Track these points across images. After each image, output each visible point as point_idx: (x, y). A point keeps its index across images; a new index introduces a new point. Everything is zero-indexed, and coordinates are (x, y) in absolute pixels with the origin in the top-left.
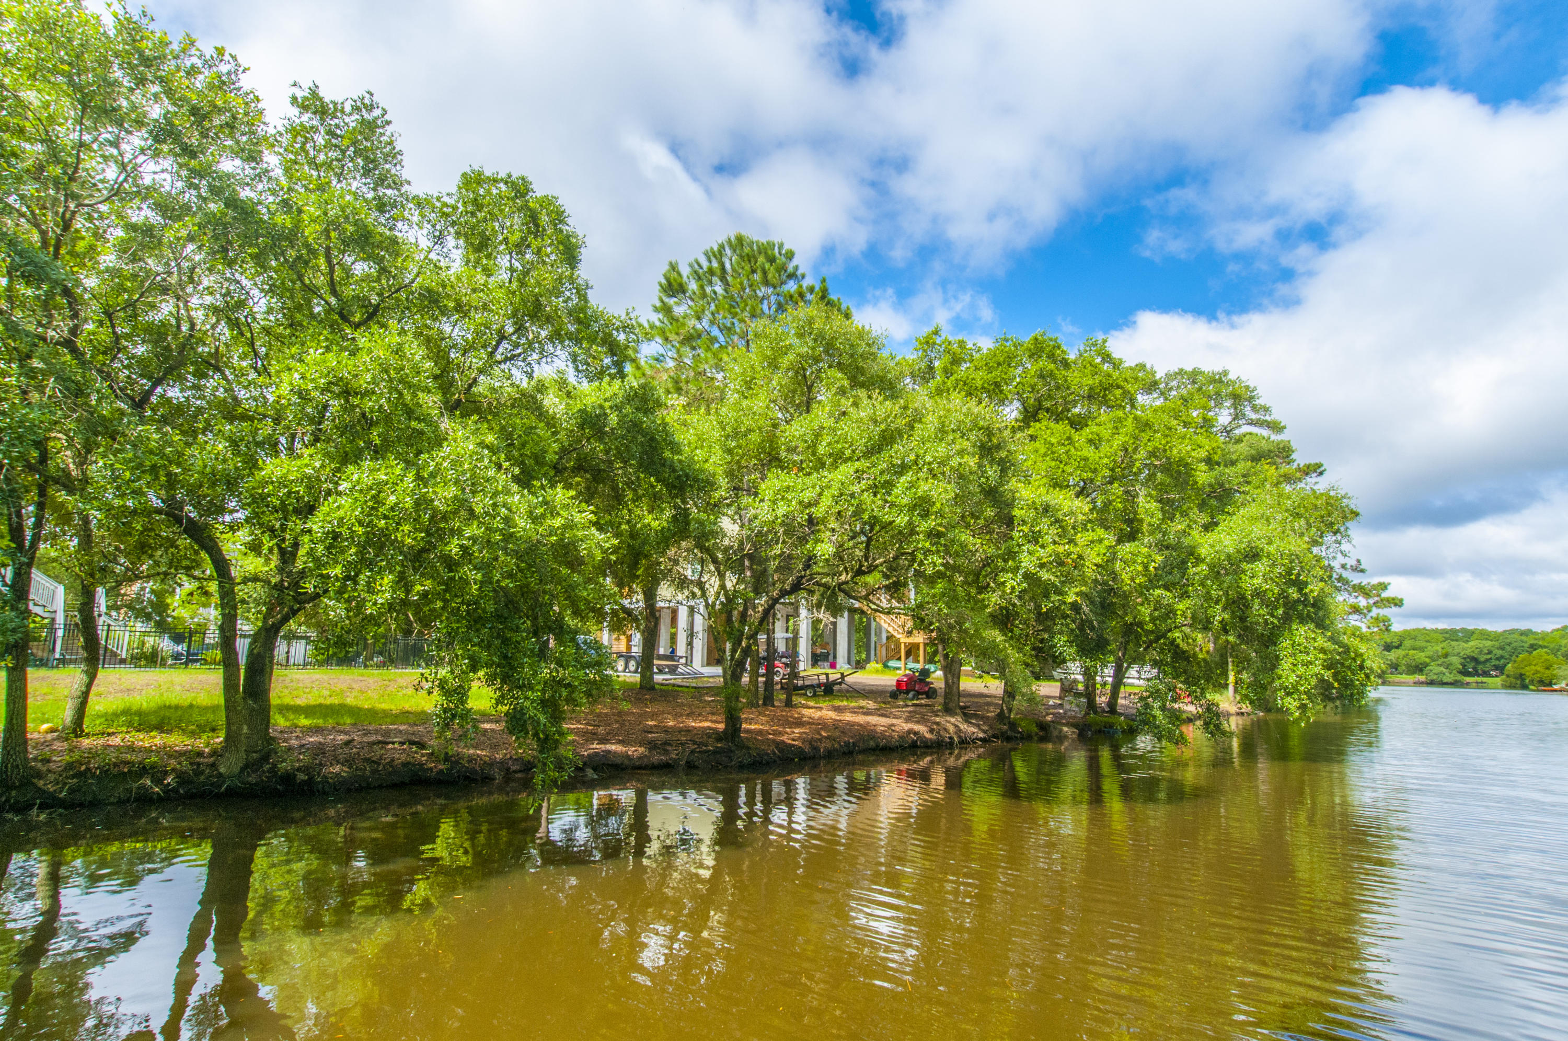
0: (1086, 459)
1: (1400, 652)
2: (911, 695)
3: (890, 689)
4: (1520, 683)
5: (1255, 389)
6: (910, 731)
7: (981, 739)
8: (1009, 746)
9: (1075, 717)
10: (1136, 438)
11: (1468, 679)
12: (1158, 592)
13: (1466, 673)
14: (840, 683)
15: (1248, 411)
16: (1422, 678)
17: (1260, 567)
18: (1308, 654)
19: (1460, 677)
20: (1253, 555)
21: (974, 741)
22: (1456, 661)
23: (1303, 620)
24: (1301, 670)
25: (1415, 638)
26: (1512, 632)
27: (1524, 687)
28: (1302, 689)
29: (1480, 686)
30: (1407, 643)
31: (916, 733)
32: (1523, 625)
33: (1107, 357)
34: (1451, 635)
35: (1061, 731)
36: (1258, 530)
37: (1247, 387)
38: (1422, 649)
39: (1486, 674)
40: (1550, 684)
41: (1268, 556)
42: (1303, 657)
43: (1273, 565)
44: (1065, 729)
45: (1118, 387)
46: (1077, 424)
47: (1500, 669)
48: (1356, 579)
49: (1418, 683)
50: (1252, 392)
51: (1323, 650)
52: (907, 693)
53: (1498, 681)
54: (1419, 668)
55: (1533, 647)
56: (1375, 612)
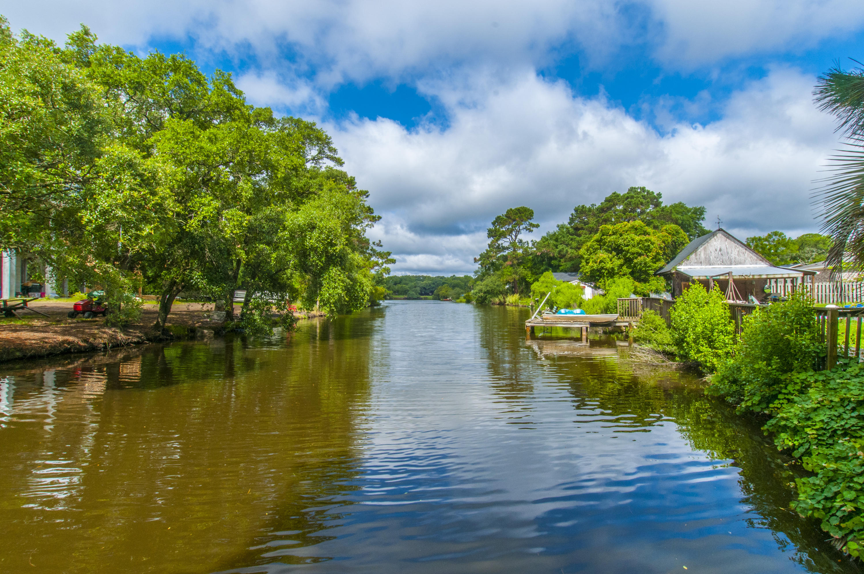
0: (202, 148)
1: (399, 285)
2: (86, 315)
3: (68, 311)
4: (438, 298)
5: (330, 138)
6: (64, 342)
7: (135, 343)
8: (161, 345)
9: (217, 323)
10: (239, 142)
11: (422, 297)
12: (262, 246)
13: (422, 294)
14: (22, 308)
15: (326, 150)
16: (406, 296)
17: (315, 234)
18: (335, 283)
19: (419, 296)
20: (313, 227)
21: (128, 344)
22: (418, 289)
23: (335, 265)
24: (331, 291)
25: (406, 280)
26: (438, 277)
27: (439, 299)
28: (331, 301)
29: (426, 299)
30: (404, 282)
31: (69, 343)
32: (441, 275)
33: (232, 88)
34: (418, 278)
35: (203, 333)
36: (316, 213)
37: (327, 136)
38: (407, 284)
39: (428, 294)
40: (447, 298)
41: (319, 229)
42: (333, 284)
43: (321, 233)
44: (206, 331)
45: (237, 108)
46: (204, 126)
47: (432, 292)
48: (378, 249)
49: (405, 299)
50: (329, 139)
51: (343, 282)
52: (84, 313)
53: (431, 297)
54: (405, 292)
55: (444, 283)
56: (385, 265)
